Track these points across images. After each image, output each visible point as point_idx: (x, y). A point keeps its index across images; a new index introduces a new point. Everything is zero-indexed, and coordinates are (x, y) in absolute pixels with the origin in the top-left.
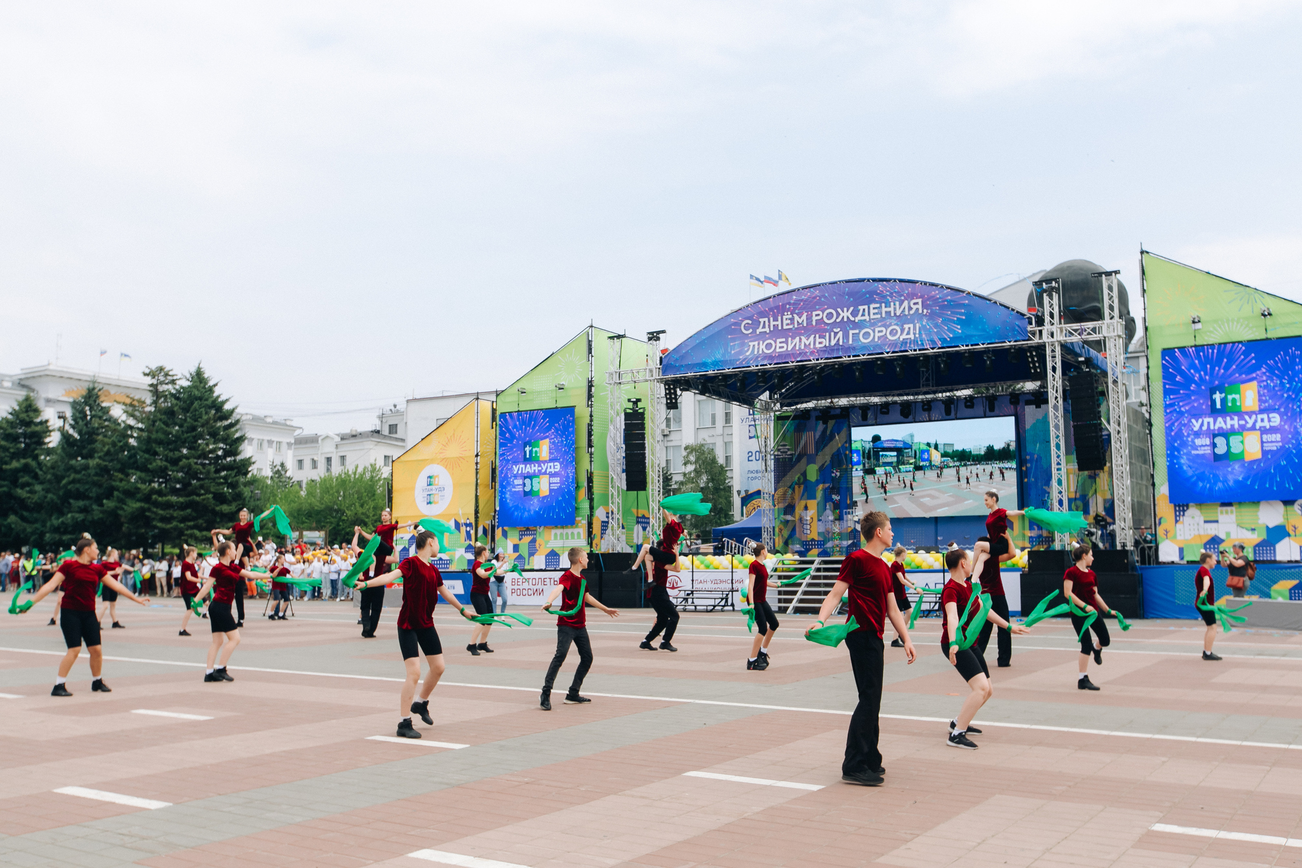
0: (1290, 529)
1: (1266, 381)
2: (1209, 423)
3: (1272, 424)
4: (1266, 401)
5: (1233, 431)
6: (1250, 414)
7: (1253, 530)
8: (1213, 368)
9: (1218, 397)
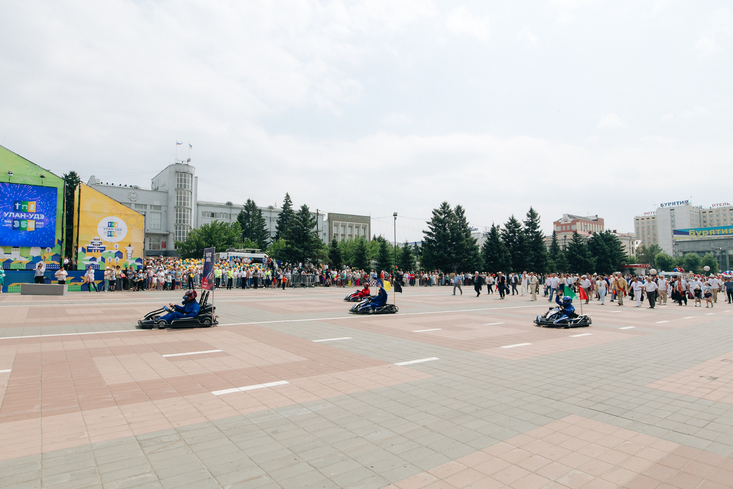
0: (42, 258)
1: (40, 202)
2: (12, 215)
3: (40, 218)
4: (39, 209)
5: (23, 219)
6: (32, 213)
7: (27, 257)
8: (16, 193)
9: (17, 205)
